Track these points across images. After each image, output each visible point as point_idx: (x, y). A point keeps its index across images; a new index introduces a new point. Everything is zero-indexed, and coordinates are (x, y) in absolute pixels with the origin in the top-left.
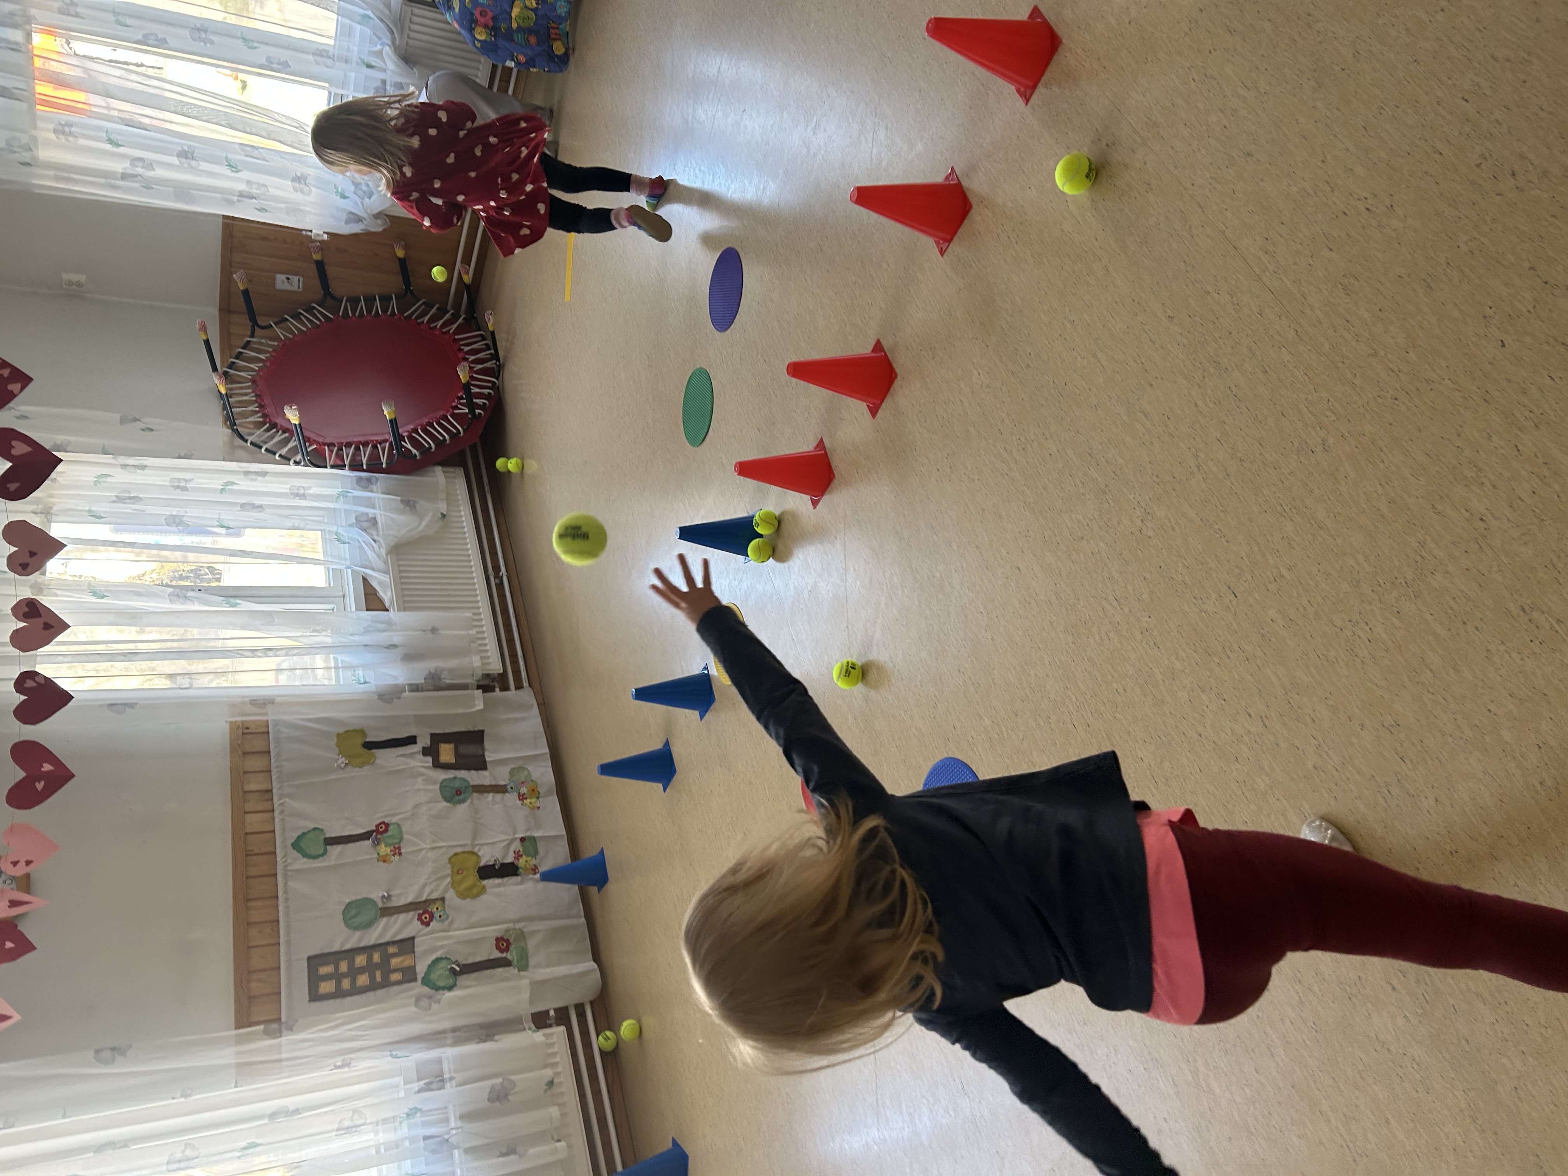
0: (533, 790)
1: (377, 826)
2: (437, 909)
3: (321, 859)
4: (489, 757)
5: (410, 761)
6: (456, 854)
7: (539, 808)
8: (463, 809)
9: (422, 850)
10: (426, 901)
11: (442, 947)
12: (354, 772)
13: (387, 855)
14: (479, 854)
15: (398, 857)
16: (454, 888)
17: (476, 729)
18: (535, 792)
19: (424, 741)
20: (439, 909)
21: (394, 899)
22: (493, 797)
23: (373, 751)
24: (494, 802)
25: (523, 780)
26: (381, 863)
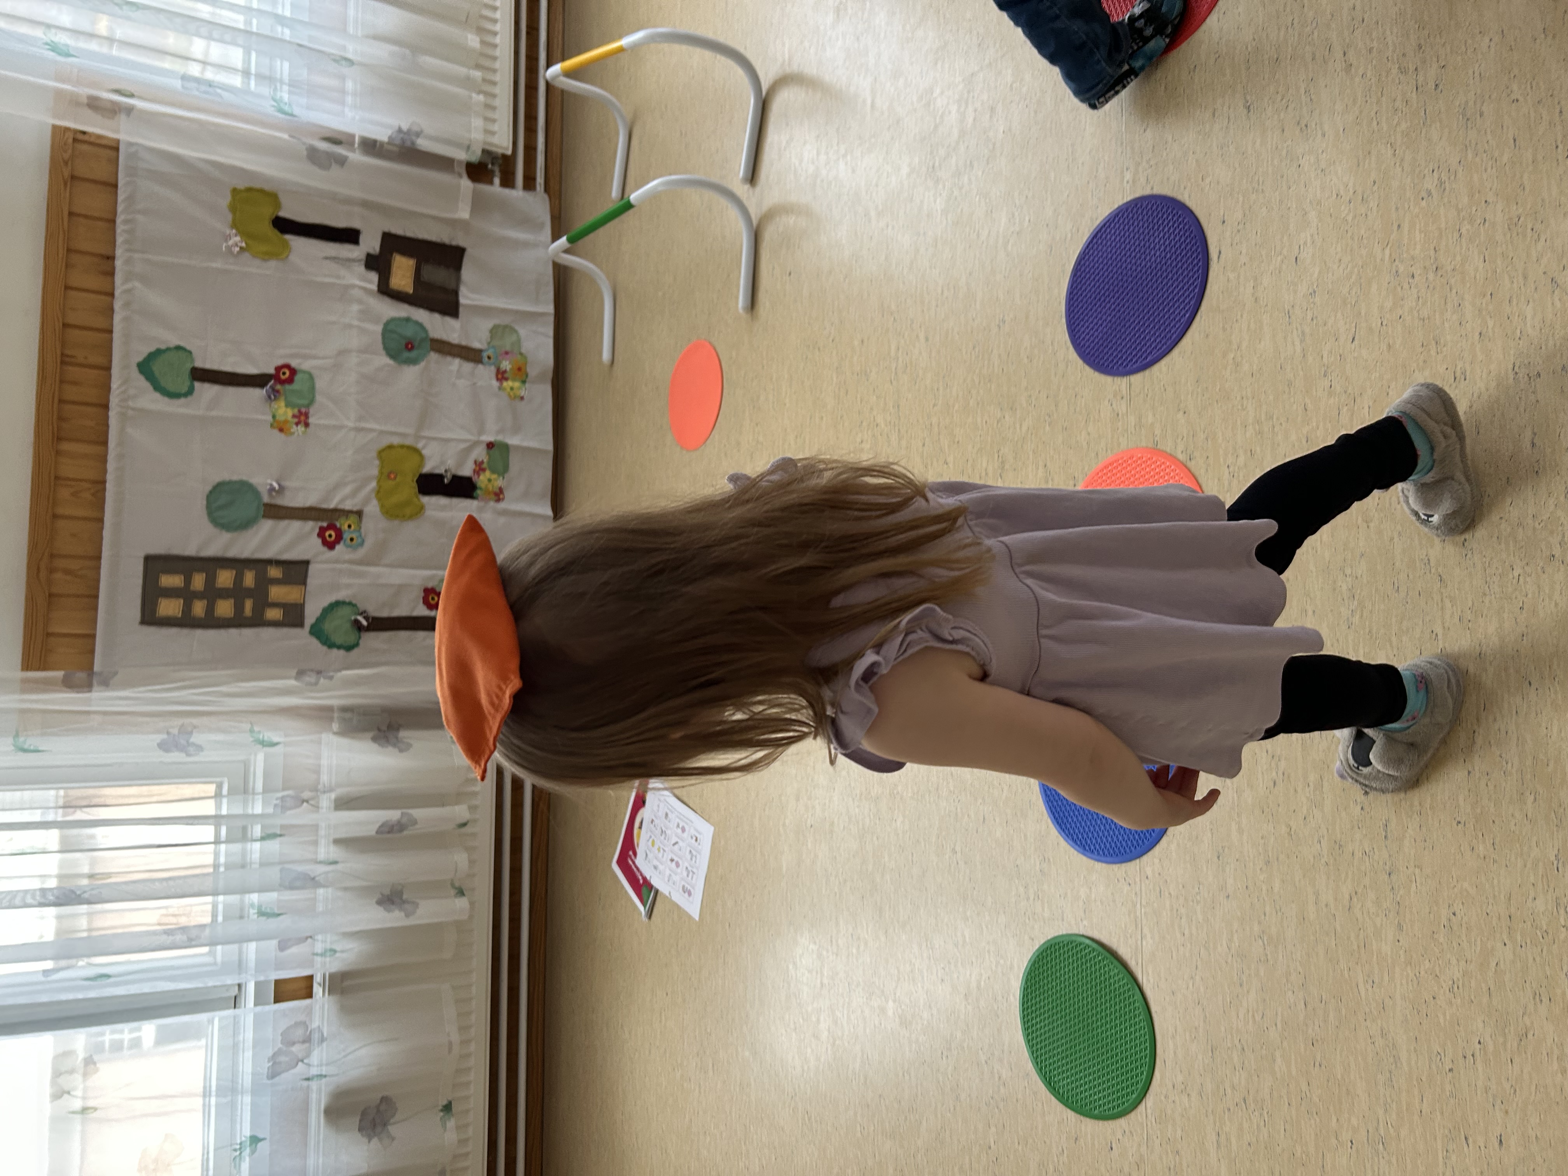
0: (519, 369)
1: (278, 369)
2: (349, 526)
3: (182, 400)
4: (466, 297)
5: (343, 272)
6: (390, 447)
7: (522, 398)
8: (410, 374)
9: (341, 427)
10: (335, 511)
11: (349, 586)
12: (254, 267)
13: (286, 422)
14: (424, 452)
15: (303, 429)
16: (379, 499)
17: (454, 243)
18: (521, 373)
19: (371, 243)
20: (353, 527)
21: (287, 493)
22: (460, 366)
23: (288, 237)
24: (459, 375)
25: (508, 348)
26: (276, 432)
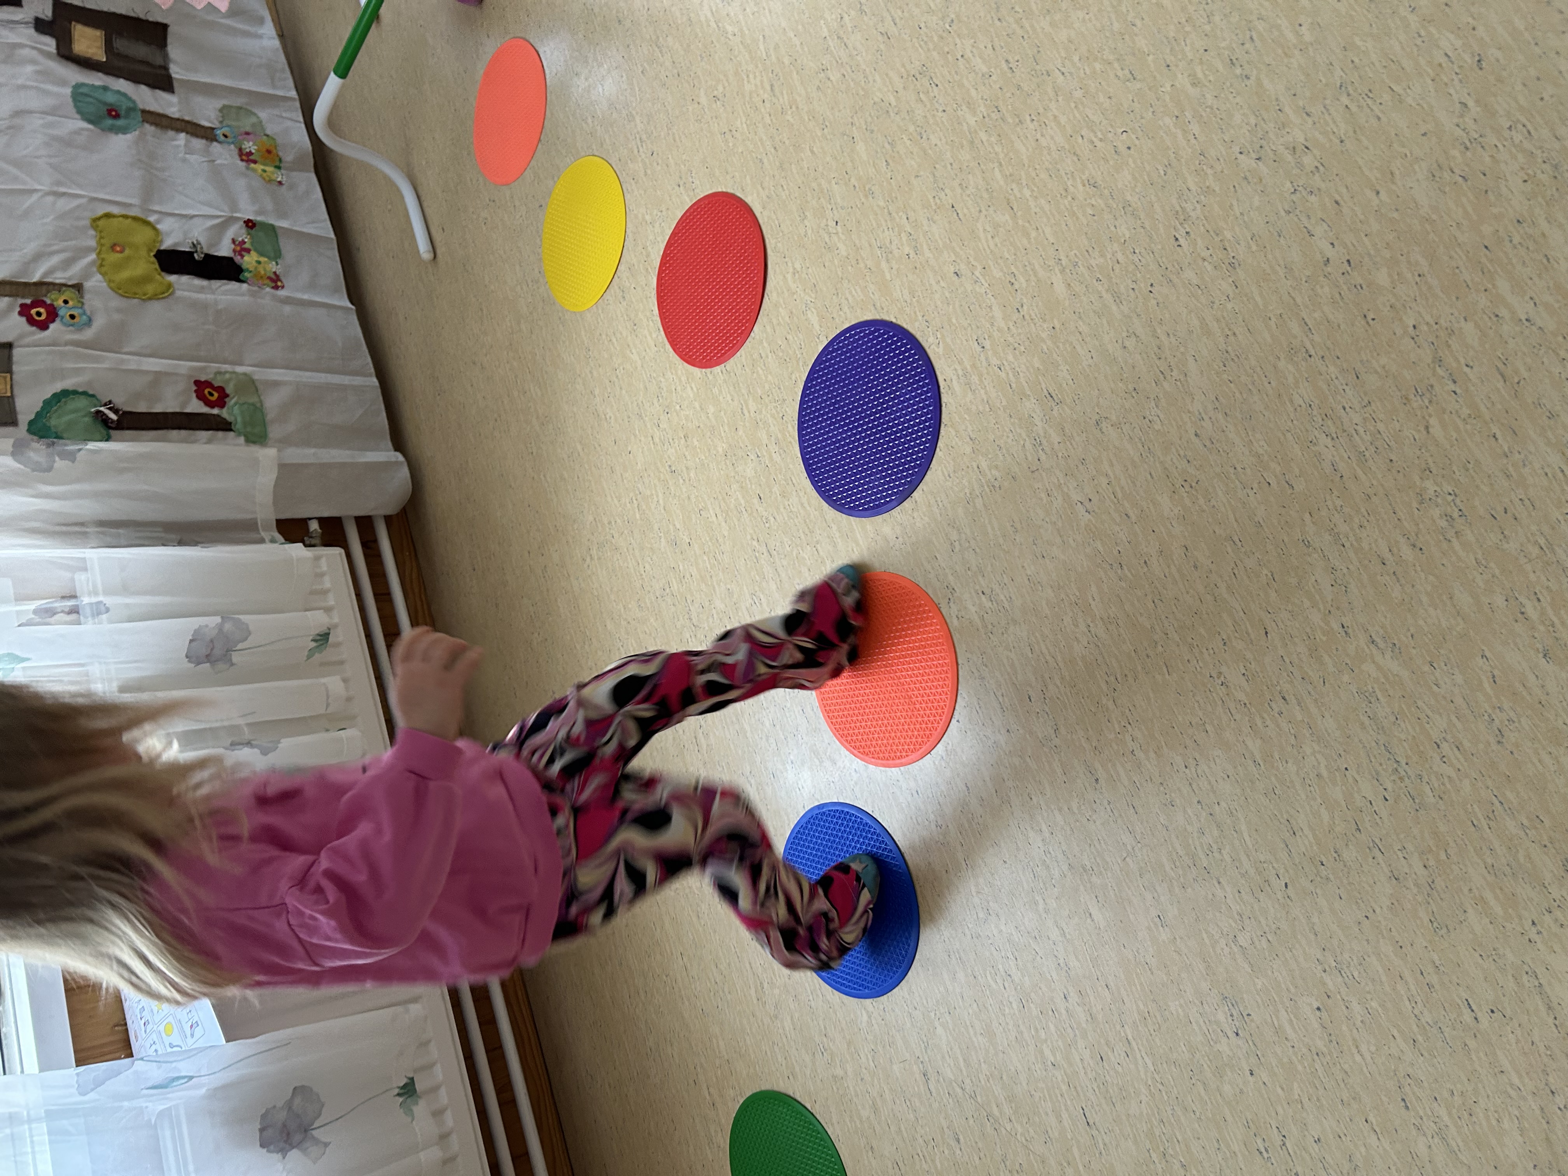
0: (269, 151)
2: (66, 302)
4: (178, 73)
6: (108, 216)
7: (280, 183)
8: (121, 143)
9: (31, 190)
10: (40, 284)
11: (77, 371)
14: (159, 227)
16: (104, 274)
17: (150, 19)
18: (271, 156)
19: (38, 8)
20: (71, 303)
22: (187, 141)
24: (189, 151)
25: (248, 129)
